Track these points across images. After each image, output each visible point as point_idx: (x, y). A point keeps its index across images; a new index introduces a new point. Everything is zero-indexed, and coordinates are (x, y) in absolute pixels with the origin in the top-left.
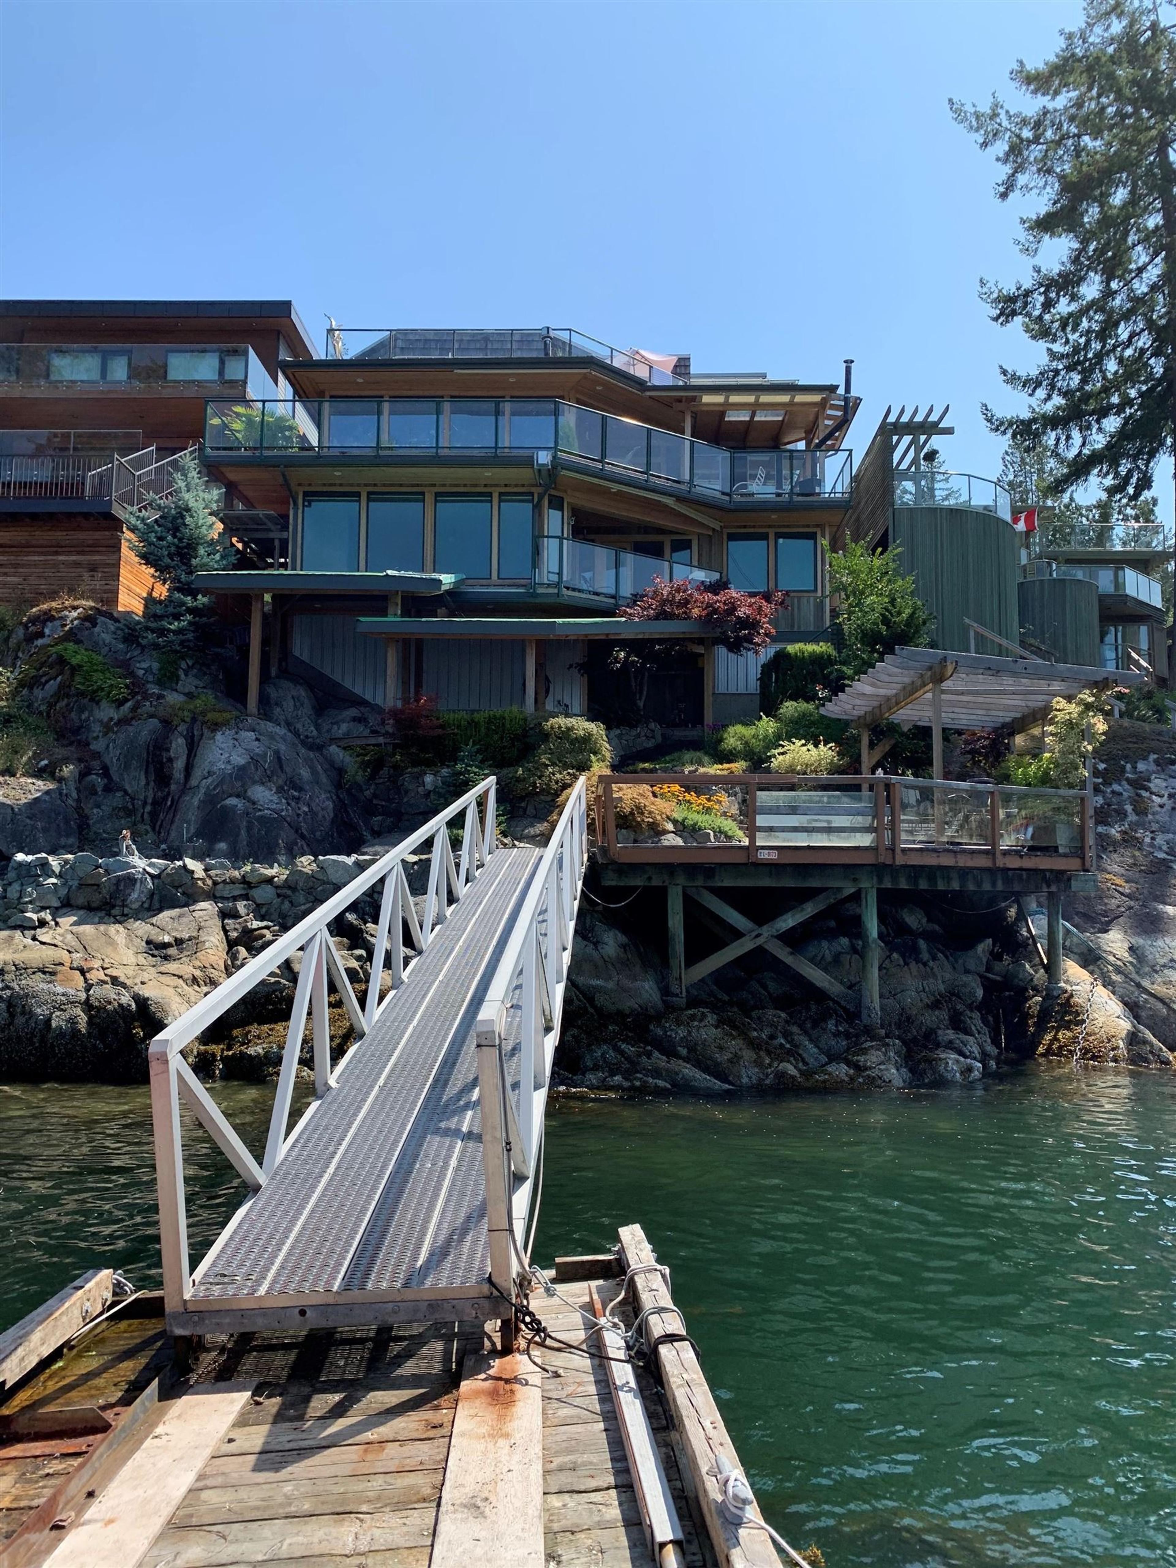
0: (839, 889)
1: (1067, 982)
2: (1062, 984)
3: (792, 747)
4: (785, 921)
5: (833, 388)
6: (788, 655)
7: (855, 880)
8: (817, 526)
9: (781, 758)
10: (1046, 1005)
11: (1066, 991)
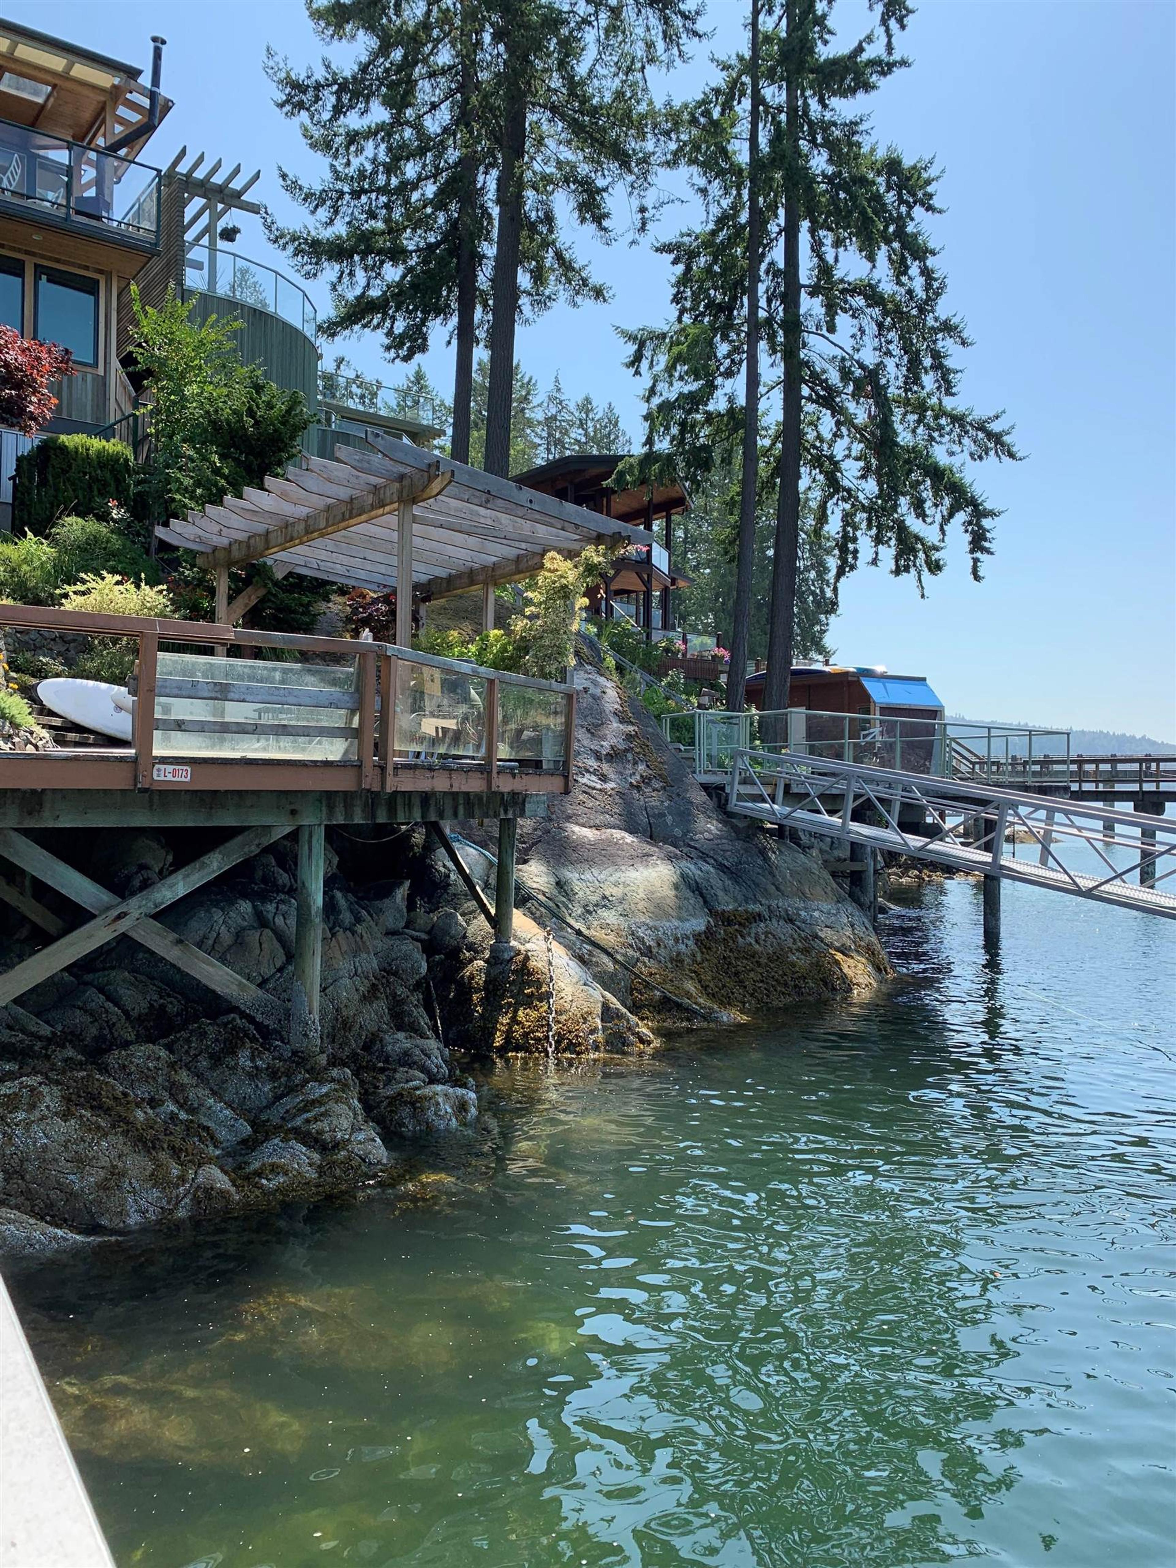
0: (267, 828)
1: (516, 938)
2: (513, 943)
3: (101, 584)
4: (171, 886)
5: (133, 73)
6: (63, 448)
7: (293, 812)
8: (101, 272)
9: (80, 599)
10: (496, 971)
11: (518, 953)
